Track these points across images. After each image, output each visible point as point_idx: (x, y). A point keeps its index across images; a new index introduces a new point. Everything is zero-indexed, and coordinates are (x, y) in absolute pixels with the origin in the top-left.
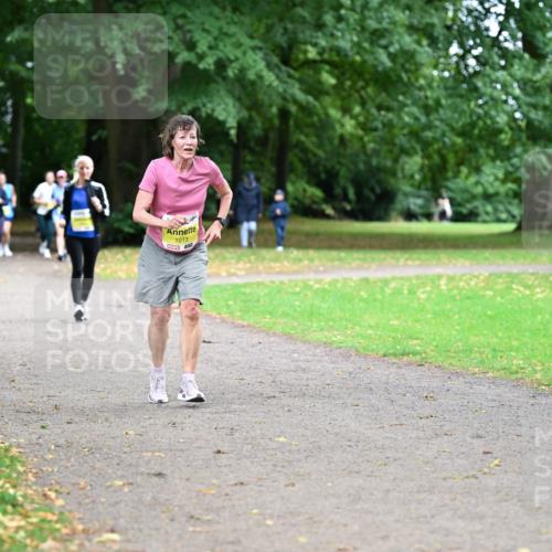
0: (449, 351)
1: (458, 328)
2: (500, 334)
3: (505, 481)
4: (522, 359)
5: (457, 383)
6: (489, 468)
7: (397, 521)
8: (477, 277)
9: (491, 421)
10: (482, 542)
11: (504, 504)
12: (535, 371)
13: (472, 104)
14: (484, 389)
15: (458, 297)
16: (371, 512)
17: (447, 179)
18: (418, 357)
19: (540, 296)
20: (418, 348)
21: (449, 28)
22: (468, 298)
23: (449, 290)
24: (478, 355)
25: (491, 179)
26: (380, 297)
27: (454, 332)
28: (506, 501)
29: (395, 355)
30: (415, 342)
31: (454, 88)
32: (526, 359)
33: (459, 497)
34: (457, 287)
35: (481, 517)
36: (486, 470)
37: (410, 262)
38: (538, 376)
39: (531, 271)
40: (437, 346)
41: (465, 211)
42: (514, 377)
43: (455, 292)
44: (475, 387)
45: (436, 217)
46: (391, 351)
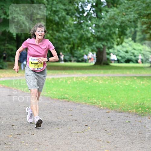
0: (76, 98)
1: (78, 91)
2: (90, 93)
3: (91, 133)
4: (96, 100)
5: (78, 106)
6: (87, 129)
7: (62, 144)
8: (84, 77)
9: (88, 117)
10: (85, 150)
11: (91, 139)
12: (99, 103)
13: (82, 31)
14: (86, 108)
15: (79, 83)
16: (55, 142)
17: (75, 51)
18: (68, 100)
19: (101, 83)
20: (68, 97)
21: (76, 10)
22: (81, 83)
23: (76, 81)
24: (84, 99)
25: (87, 51)
26: (57, 83)
27: (77, 93)
28: (91, 138)
29: (61, 99)
30: (67, 95)
31: (77, 26)
32: (97, 100)
33: (79, 137)
34: (78, 80)
35: (85, 143)
36: (86, 130)
37: (65, 74)
38: (100, 104)
39: (98, 76)
40: (73, 96)
41: (80, 60)
42: (94, 105)
43: (78, 82)
44: (83, 107)
45: (73, 61)
46: (60, 98)
